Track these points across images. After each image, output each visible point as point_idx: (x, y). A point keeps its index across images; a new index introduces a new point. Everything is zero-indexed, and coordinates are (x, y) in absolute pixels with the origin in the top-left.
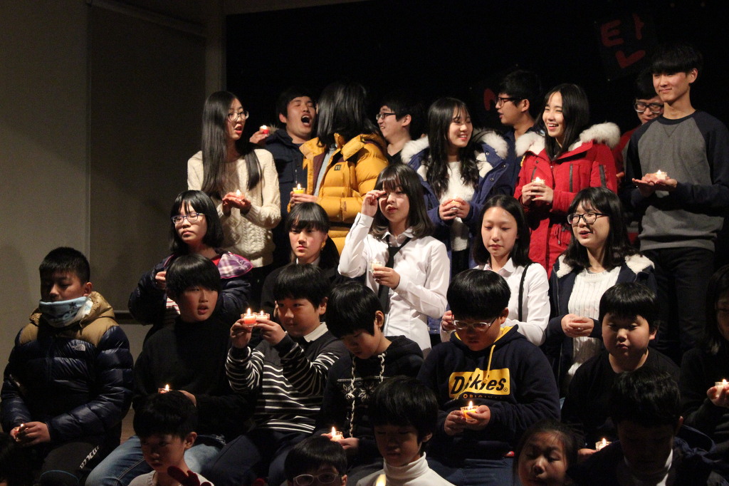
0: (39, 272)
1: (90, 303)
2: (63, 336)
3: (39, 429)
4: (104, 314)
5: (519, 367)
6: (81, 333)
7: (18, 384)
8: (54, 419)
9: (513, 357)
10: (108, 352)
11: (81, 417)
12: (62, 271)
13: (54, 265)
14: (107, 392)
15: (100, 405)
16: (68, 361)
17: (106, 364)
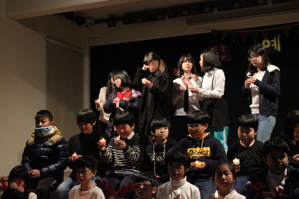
0: (35, 118)
1: (53, 129)
2: (43, 141)
3: (37, 172)
4: (58, 133)
5: (213, 146)
6: (50, 139)
7: (27, 159)
8: (42, 169)
9: (211, 143)
10: (60, 146)
11: (51, 168)
12: (43, 117)
13: (40, 115)
14: (60, 160)
15: (58, 164)
16: (46, 149)
17: (59, 150)
